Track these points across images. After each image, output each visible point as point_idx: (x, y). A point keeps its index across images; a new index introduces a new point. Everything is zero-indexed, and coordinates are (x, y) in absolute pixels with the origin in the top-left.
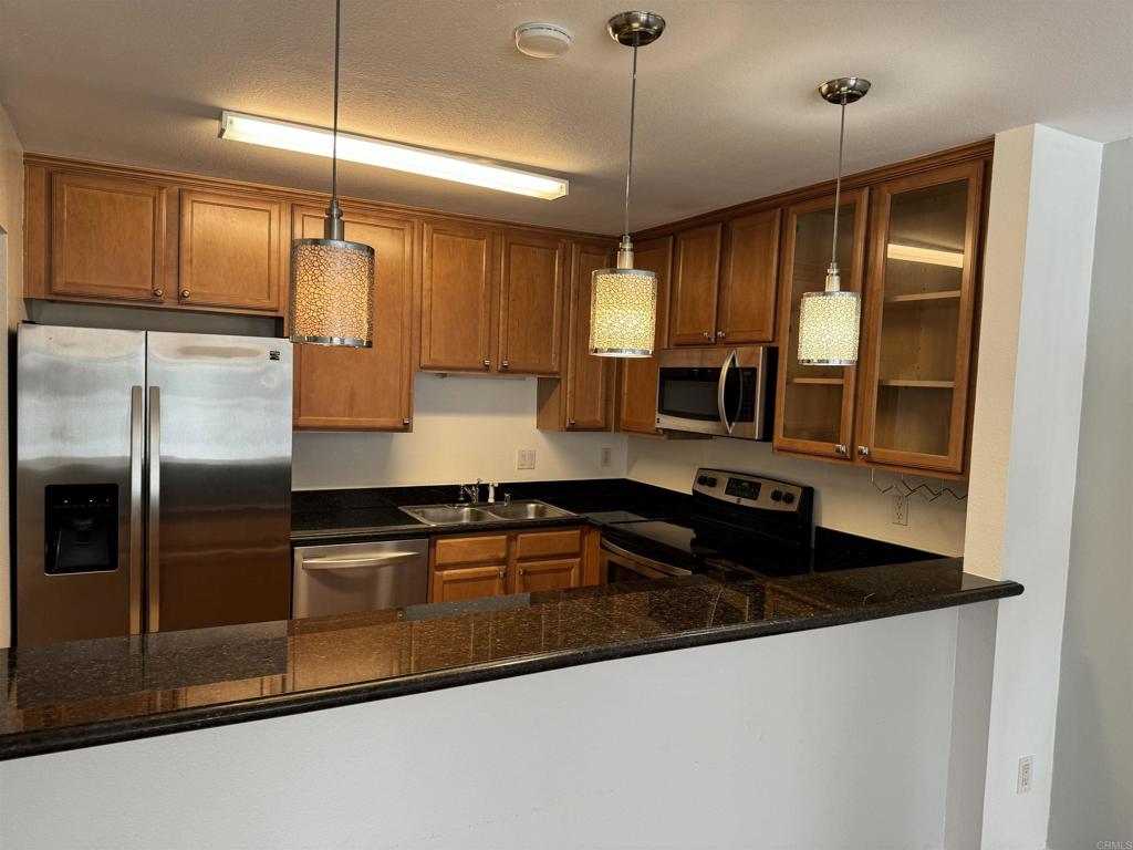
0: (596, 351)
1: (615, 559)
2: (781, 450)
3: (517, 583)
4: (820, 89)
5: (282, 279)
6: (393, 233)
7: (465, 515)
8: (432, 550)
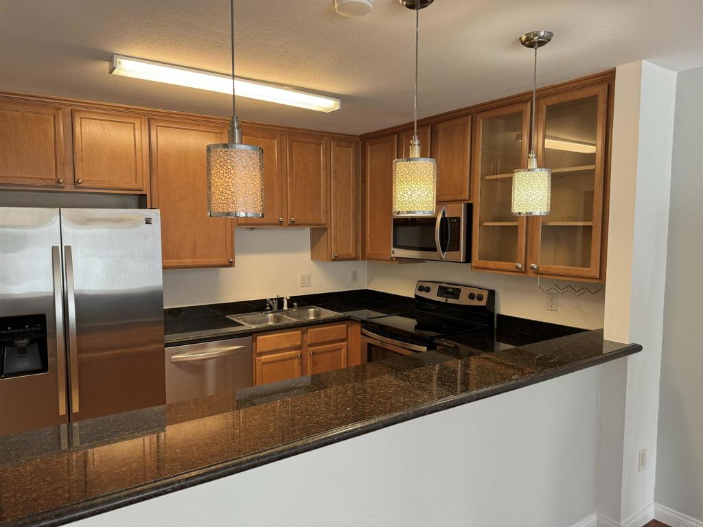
0: (399, 213)
1: (371, 341)
2: (476, 268)
3: (309, 361)
4: (521, 39)
5: (145, 168)
6: (216, 136)
7: (270, 318)
8: (254, 343)
